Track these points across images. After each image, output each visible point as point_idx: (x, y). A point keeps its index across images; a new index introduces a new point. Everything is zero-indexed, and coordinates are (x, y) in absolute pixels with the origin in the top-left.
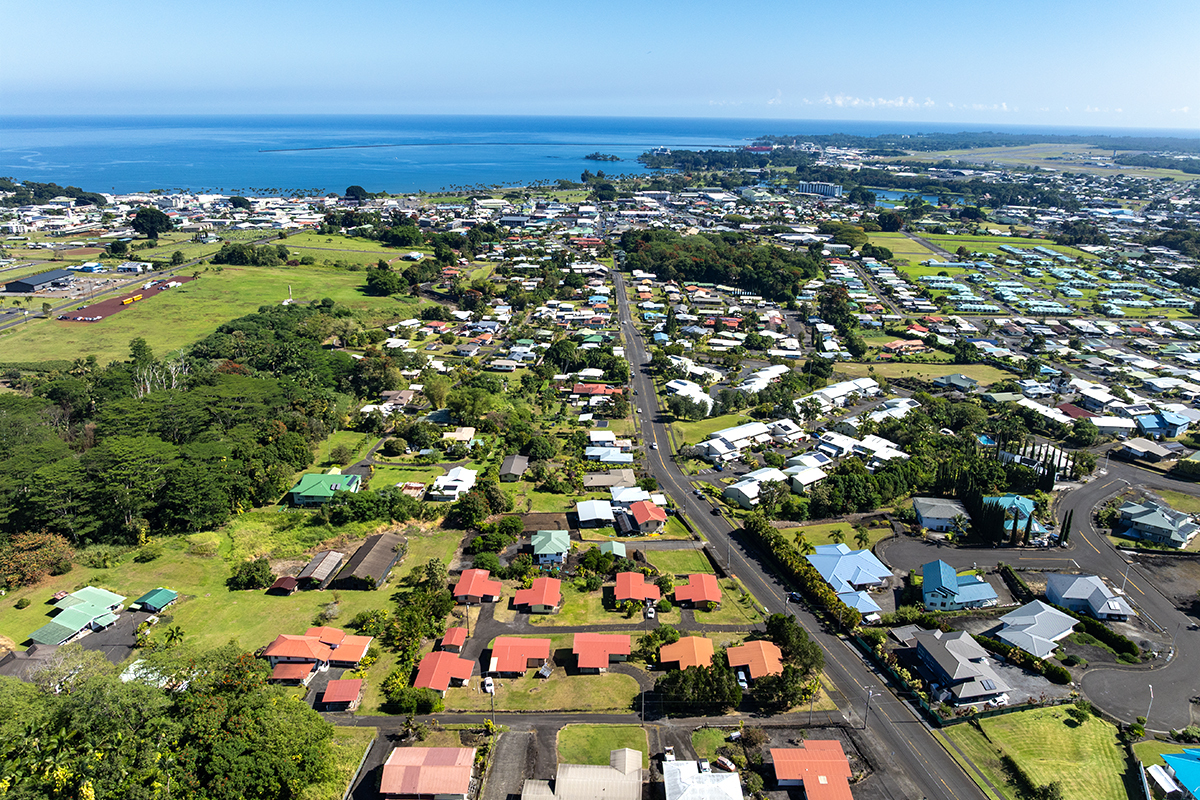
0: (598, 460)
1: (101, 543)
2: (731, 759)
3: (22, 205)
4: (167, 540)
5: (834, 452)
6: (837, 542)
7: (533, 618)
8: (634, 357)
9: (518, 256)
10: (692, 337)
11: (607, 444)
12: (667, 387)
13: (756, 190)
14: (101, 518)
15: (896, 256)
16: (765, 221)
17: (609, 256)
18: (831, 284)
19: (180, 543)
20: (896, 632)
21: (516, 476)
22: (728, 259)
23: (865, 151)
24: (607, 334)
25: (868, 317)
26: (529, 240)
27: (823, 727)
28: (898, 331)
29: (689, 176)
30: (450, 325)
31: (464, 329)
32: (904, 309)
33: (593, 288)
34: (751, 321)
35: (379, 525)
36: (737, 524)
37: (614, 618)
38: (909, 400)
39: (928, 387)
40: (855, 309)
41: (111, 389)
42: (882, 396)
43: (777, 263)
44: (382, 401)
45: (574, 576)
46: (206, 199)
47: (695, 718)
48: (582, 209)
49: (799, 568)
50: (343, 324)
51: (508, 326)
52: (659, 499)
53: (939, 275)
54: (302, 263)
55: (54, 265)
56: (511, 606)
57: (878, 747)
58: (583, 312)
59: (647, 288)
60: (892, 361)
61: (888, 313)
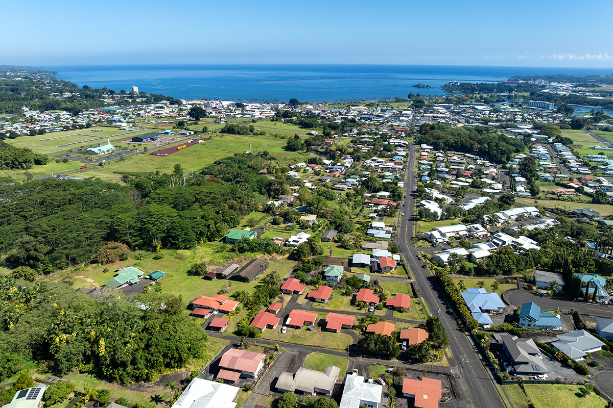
0: (373, 236)
1: (142, 250)
2: (385, 381)
3: (148, 104)
4: (169, 251)
5: (500, 243)
6: (481, 287)
7: (315, 304)
8: (408, 187)
9: (364, 135)
10: (442, 179)
11: (379, 229)
12: (421, 203)
13: (503, 105)
14: (143, 239)
15: (575, 143)
16: (504, 121)
17: (411, 136)
18: (531, 156)
19: (173, 253)
20: (495, 335)
21: (329, 239)
22: (474, 140)
23: (575, 84)
24: (398, 175)
25: (548, 175)
26: (372, 127)
27: (438, 374)
28: (562, 184)
29: (467, 96)
30: (321, 166)
31: (327, 169)
32: (571, 172)
33: (397, 152)
34: (479, 173)
35: (259, 255)
36: (432, 274)
37: (354, 309)
38: (553, 220)
39: (569, 214)
40: (541, 170)
41: (160, 185)
42: (540, 217)
43: (503, 143)
44: (278, 199)
45: (341, 288)
46: (225, 103)
47: (375, 359)
48: (404, 112)
49: (455, 298)
50: (269, 163)
51: (349, 169)
52: (397, 257)
53: (599, 154)
54: (260, 134)
55: (154, 131)
56: (306, 298)
57: (463, 387)
58: (388, 164)
59: (426, 154)
60: (553, 199)
61: (561, 173)
